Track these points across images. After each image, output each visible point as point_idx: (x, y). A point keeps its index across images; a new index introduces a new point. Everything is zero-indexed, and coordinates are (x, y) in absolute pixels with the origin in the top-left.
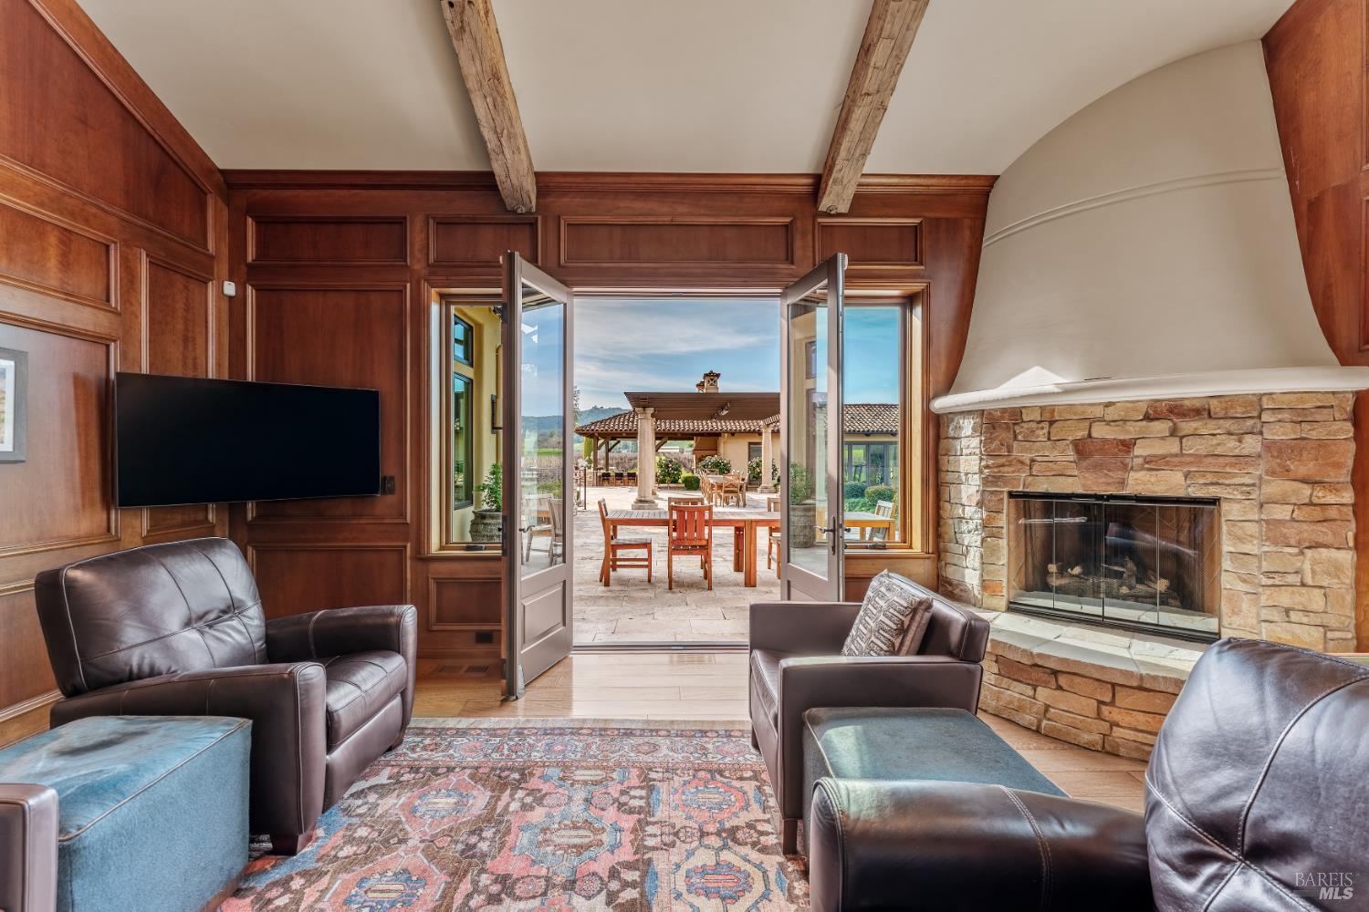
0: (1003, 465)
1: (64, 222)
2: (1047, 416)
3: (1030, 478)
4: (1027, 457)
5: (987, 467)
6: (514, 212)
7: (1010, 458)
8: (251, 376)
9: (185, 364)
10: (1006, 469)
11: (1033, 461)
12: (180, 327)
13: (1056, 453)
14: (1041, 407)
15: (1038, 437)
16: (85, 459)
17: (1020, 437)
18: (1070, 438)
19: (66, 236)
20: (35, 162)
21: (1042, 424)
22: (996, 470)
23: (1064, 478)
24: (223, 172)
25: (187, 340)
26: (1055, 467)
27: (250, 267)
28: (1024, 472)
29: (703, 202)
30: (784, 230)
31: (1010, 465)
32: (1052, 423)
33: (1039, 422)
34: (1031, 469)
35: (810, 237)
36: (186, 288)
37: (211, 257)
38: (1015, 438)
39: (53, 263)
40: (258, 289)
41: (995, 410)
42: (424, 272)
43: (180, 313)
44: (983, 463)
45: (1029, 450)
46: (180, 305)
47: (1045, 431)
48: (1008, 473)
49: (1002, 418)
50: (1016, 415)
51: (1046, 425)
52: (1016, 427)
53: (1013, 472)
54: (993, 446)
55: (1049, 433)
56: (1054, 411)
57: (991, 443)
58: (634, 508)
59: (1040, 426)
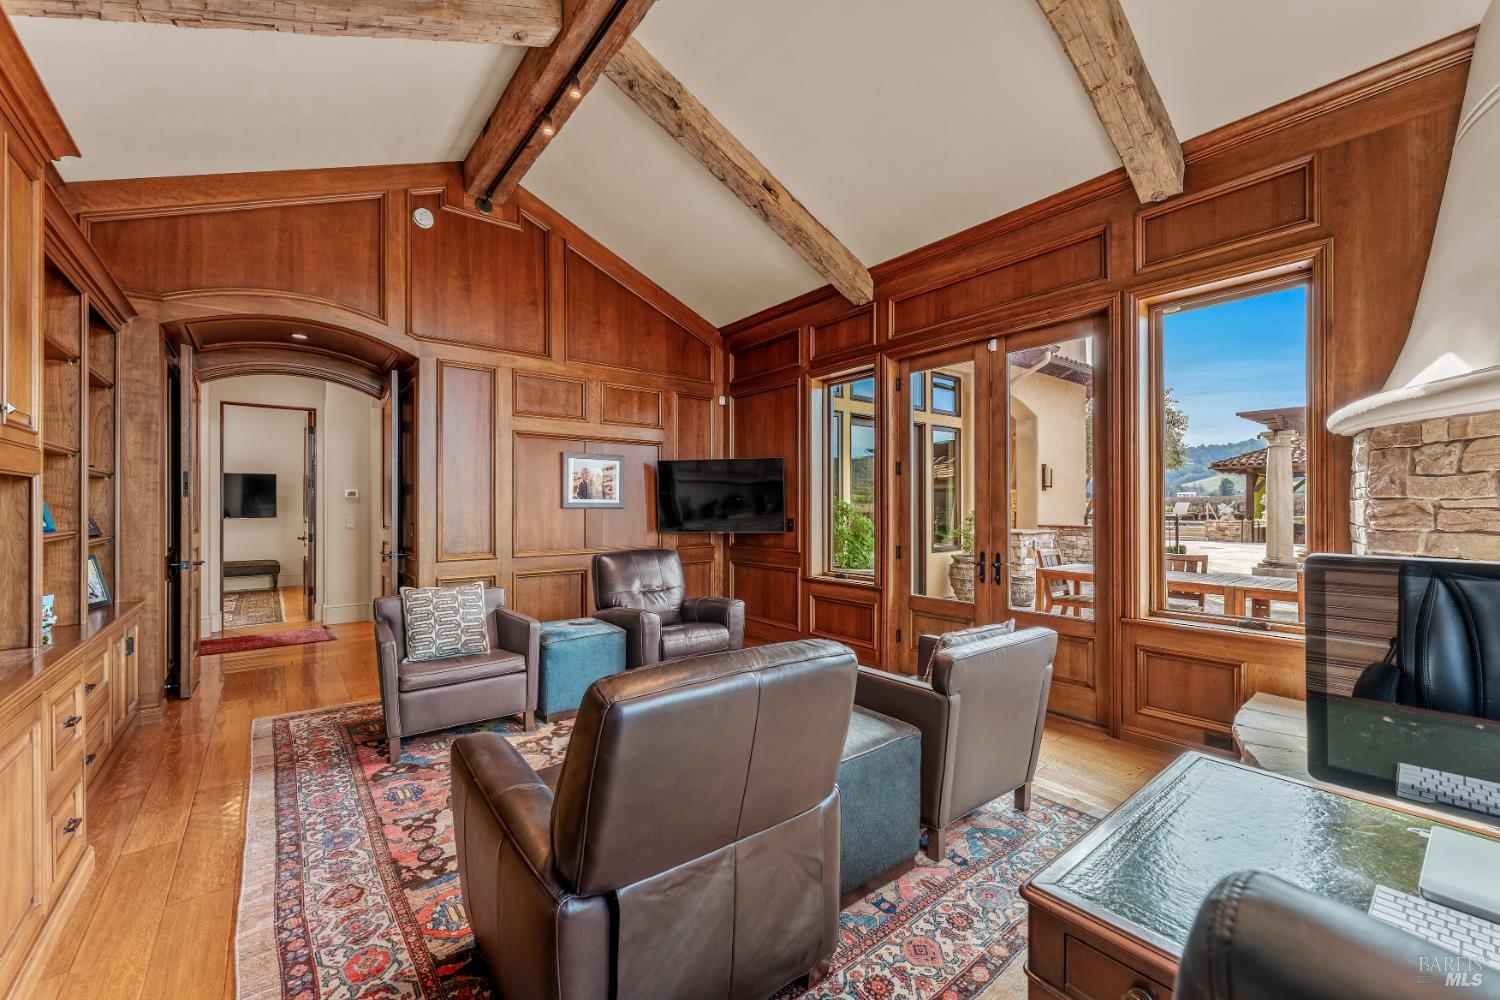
0: (1394, 515)
1: (640, 388)
2: (1456, 433)
3: (1434, 536)
4: (1428, 501)
5: (1374, 517)
6: (858, 306)
7: (1404, 504)
8: (732, 456)
9: (698, 452)
10: (1402, 520)
11: (1438, 507)
12: (695, 430)
13: (1466, 494)
14: (1448, 419)
15: (1442, 468)
16: (649, 507)
17: (1418, 470)
18: (1491, 469)
19: (641, 395)
20: (628, 364)
21: (1451, 447)
22: (1383, 522)
23: (1480, 536)
24: (719, 330)
25: (699, 436)
26: (1468, 518)
27: (731, 384)
28: (1425, 525)
29: (1007, 243)
30: (1096, 243)
31: (1404, 515)
32: (1467, 442)
33: (1448, 444)
34: (1436, 520)
35: (1130, 240)
36: (698, 407)
37: (713, 384)
38: (1413, 473)
39: (635, 410)
40: (735, 398)
41: (1385, 428)
42: (808, 368)
43: (695, 421)
44: (1369, 511)
45: (1429, 490)
46: (695, 417)
47: (1454, 458)
48: (1401, 526)
49: (1395, 439)
50: (1414, 435)
51: (1457, 449)
52: (1416, 453)
53: (1408, 525)
54: (1381, 484)
55: (1460, 460)
56: (1466, 424)
57: (1379, 479)
58: (1255, 572)
59: (1447, 450)
